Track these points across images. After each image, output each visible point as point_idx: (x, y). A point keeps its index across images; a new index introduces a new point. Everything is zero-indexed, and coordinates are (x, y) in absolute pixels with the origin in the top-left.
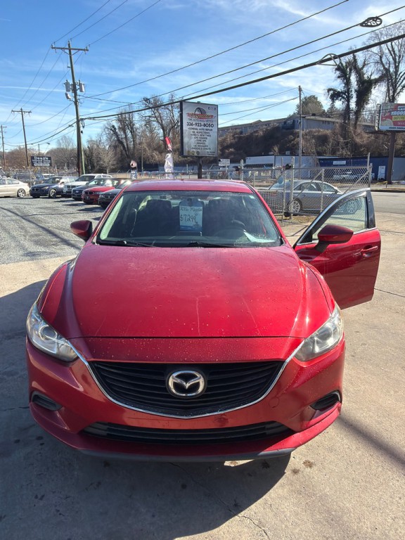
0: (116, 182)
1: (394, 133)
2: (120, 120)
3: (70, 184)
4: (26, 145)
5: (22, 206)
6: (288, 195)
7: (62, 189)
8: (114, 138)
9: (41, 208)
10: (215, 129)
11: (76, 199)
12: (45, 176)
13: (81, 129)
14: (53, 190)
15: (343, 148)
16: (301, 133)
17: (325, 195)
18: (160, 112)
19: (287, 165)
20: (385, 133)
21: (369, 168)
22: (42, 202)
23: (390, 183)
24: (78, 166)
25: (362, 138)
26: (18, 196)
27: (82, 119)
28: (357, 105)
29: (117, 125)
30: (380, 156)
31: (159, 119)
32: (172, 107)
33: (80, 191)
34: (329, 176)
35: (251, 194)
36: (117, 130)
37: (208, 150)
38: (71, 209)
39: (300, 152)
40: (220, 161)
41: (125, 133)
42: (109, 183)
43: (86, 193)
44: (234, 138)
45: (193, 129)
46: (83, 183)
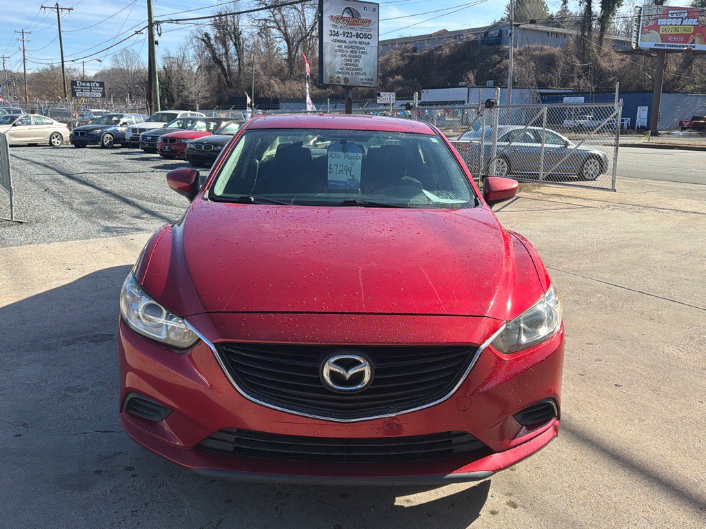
0: (212, 125)
1: (662, 53)
2: (217, 25)
3: (136, 126)
4: (63, 62)
5: (59, 160)
6: (488, 148)
7: (123, 134)
8: (207, 53)
9: (91, 163)
10: (373, 43)
11: (147, 151)
12: (95, 114)
13: (156, 38)
14: (108, 136)
15: (579, 77)
16: (513, 50)
17: (548, 151)
18: (284, 13)
19: (488, 101)
20: (647, 53)
21: (618, 107)
22: (90, 154)
23: (655, 134)
24: (150, 97)
25: (610, 60)
26: (51, 144)
27: (158, 22)
28: (603, 7)
29: (212, 32)
30: (640, 90)
31: (282, 25)
32: (303, 5)
33: (154, 138)
34: (556, 120)
35: (433, 136)
36: (213, 42)
37: (363, 77)
38: (140, 166)
39: (509, 81)
40: (379, 95)
41: (224, 45)
42: (201, 126)
43: (165, 140)
44: (403, 59)
45: (339, 41)
46: (159, 125)
